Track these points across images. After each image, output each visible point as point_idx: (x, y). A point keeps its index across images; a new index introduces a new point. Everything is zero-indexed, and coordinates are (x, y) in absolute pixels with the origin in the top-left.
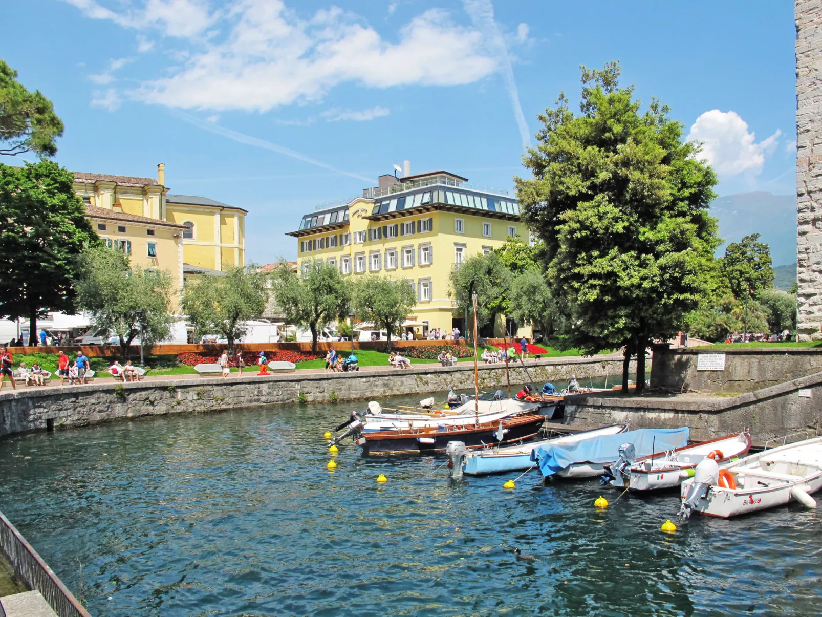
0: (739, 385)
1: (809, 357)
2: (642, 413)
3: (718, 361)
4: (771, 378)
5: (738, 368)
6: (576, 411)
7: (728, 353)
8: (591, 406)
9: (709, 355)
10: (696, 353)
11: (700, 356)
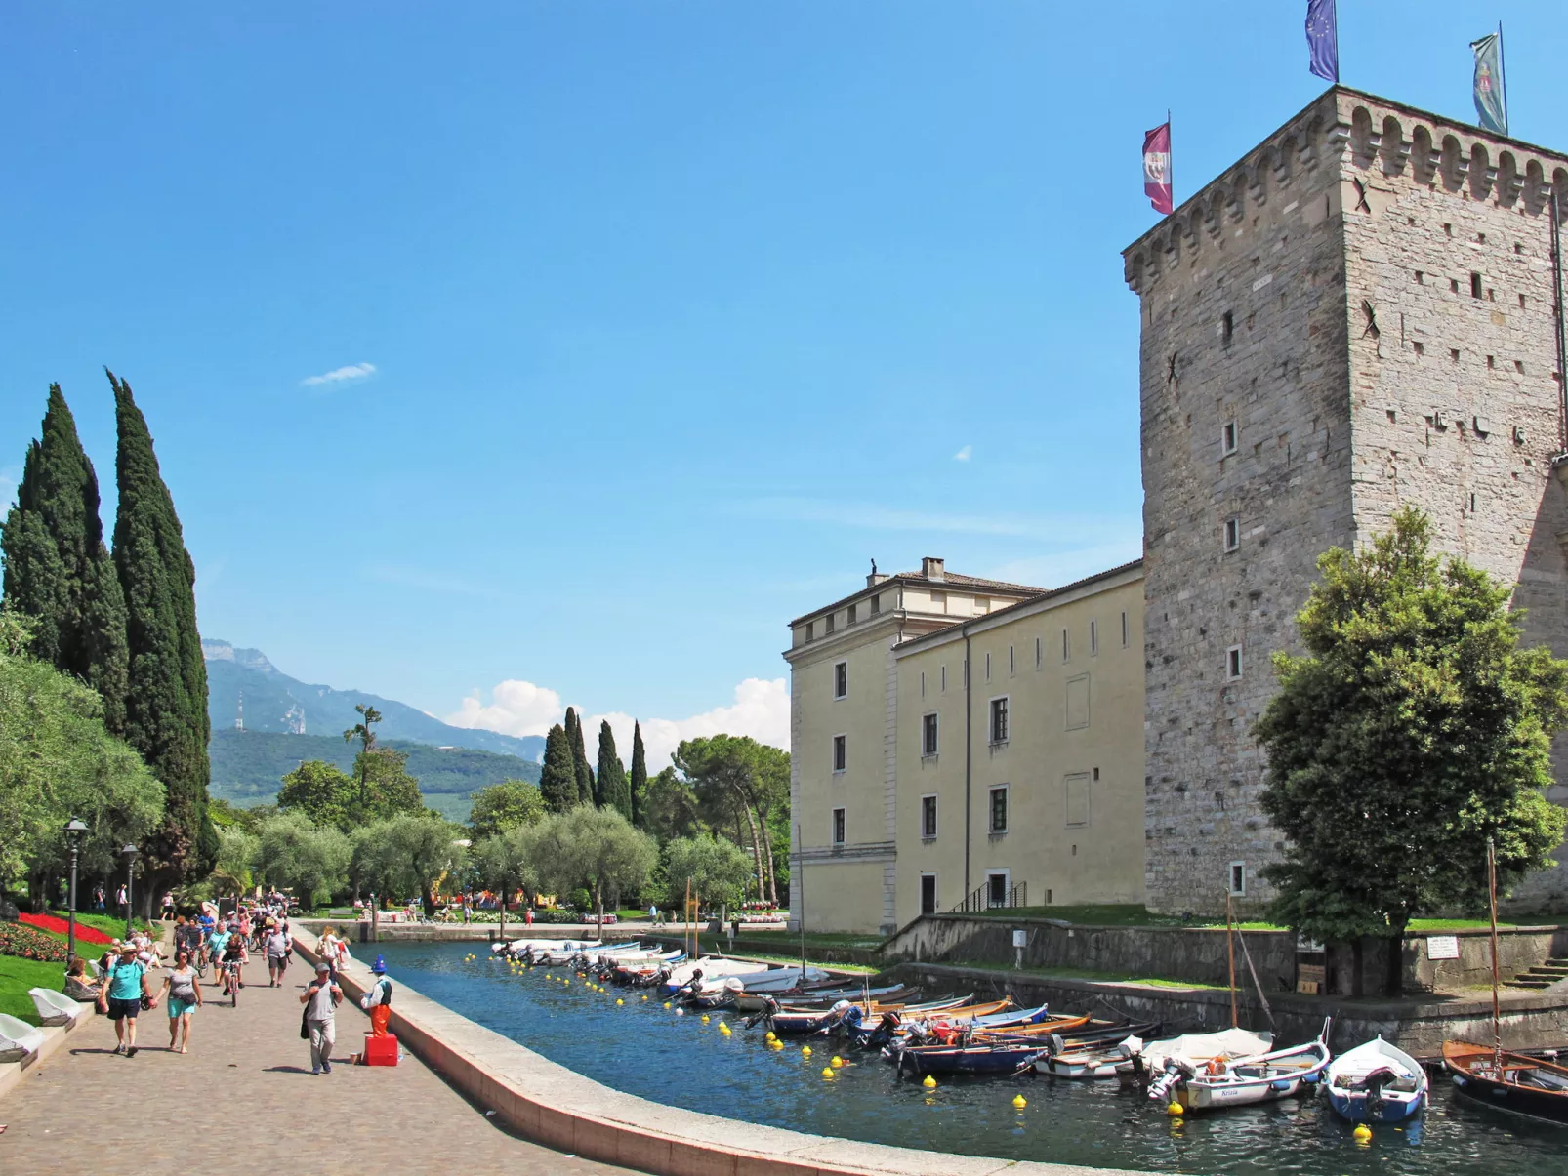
0: (1476, 976)
1: (1533, 937)
2: (1487, 1020)
3: (1450, 946)
4: (1505, 964)
5: (1472, 954)
6: (1400, 1029)
7: (1459, 935)
8: (1421, 1019)
9: (1439, 938)
10: (1424, 936)
11: (1430, 940)
